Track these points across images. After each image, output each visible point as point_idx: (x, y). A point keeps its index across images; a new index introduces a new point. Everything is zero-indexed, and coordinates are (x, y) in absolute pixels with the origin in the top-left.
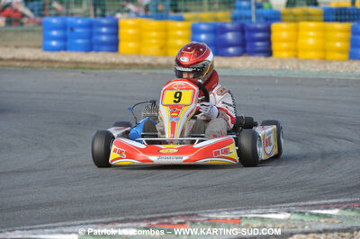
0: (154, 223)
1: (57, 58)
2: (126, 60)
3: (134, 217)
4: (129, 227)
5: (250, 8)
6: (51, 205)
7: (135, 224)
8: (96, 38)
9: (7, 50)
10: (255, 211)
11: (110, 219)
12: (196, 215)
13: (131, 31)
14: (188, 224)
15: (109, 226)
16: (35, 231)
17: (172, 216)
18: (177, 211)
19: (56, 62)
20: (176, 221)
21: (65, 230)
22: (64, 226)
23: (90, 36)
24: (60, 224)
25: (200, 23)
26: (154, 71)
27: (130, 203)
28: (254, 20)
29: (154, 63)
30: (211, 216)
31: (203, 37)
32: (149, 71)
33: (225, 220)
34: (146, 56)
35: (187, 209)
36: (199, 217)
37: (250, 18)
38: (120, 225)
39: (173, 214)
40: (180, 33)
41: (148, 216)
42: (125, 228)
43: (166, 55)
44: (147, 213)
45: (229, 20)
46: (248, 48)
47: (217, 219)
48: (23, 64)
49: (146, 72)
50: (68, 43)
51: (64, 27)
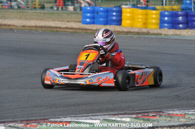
0: (139, 115)
1: (89, 28)
2: (125, 30)
3: (129, 112)
4: (126, 117)
5: (191, 4)
6: (86, 104)
7: (130, 116)
8: (110, 18)
9: (63, 23)
10: (193, 111)
11: (116, 113)
12: (162, 111)
13: (128, 15)
14: (158, 116)
15: (116, 116)
16: (77, 118)
17: (149, 112)
18: (152, 109)
19: (89, 30)
20: (151, 115)
21: (93, 118)
22: (93, 116)
23: (107, 17)
24: (91, 114)
25: (165, 11)
26: (140, 36)
27: (127, 104)
28: (193, 10)
29: (140, 32)
30: (169, 112)
31: (166, 18)
32: (137, 36)
33: (177, 114)
34: (136, 28)
35: (157, 109)
36: (164, 113)
37: (191, 9)
38: (122, 116)
39: (149, 111)
40: (154, 16)
41: (136, 112)
42: (124, 117)
43: (146, 28)
44: (136, 110)
45: (180, 10)
46: (189, 25)
47: (173, 114)
48: (72, 31)
49: (136, 36)
50: (95, 20)
51: (93, 12)
